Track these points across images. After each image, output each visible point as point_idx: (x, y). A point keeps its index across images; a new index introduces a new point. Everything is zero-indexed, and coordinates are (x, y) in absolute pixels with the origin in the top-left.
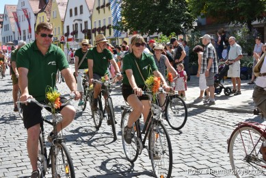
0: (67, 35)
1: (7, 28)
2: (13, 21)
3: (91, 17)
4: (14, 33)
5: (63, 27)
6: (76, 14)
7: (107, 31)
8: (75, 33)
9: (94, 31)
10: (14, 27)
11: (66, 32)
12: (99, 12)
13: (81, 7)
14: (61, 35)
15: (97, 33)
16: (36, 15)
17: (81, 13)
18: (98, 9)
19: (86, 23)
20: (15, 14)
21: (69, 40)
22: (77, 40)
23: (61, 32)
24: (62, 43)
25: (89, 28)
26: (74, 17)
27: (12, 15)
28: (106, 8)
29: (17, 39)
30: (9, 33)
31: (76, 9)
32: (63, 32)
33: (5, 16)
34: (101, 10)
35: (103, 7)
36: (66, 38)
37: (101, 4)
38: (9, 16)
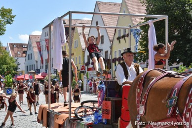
0: (88, 64)
1: (30, 57)
2: (36, 50)
3: (111, 48)
4: (37, 62)
5: (84, 56)
9: (114, 60)
10: (37, 57)
11: (86, 61)
12: (120, 42)
13: (102, 37)
14: (82, 64)
15: (117, 62)
17: (102, 42)
18: (119, 39)
19: (106, 52)
20: (38, 43)
21: (89, 69)
23: (82, 62)
24: (83, 72)
25: (109, 57)
27: (36, 45)
28: (127, 38)
29: (39, 68)
30: (32, 62)
32: (84, 62)
33: (29, 45)
34: (122, 40)
35: (124, 37)
36: (86, 67)
37: (122, 34)
38: (33, 45)
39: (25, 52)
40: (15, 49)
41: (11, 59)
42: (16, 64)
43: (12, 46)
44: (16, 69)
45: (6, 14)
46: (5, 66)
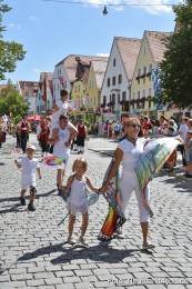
0: (103, 106)
3: (129, 88)
4: (48, 102)
5: (99, 97)
6: (114, 83)
7: (147, 103)
8: (112, 104)
9: (133, 102)
11: (102, 102)
12: (139, 82)
13: (120, 76)
14: (97, 106)
15: (135, 105)
16: (72, 83)
17: (120, 82)
18: (138, 78)
19: (124, 93)
20: (50, 82)
21: (105, 111)
22: (114, 112)
23: (97, 103)
24: (98, 114)
25: (127, 99)
26: (112, 87)
27: (48, 84)
28: (147, 78)
31: (114, 78)
32: (99, 103)
34: (141, 80)
35: (143, 76)
36: (102, 109)
37: (142, 74)
39: (36, 91)
40: (26, 87)
41: (21, 99)
42: (26, 103)
43: (23, 84)
44: (26, 109)
45: (17, 50)
46: (14, 106)
